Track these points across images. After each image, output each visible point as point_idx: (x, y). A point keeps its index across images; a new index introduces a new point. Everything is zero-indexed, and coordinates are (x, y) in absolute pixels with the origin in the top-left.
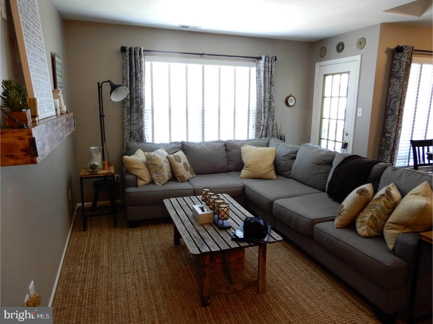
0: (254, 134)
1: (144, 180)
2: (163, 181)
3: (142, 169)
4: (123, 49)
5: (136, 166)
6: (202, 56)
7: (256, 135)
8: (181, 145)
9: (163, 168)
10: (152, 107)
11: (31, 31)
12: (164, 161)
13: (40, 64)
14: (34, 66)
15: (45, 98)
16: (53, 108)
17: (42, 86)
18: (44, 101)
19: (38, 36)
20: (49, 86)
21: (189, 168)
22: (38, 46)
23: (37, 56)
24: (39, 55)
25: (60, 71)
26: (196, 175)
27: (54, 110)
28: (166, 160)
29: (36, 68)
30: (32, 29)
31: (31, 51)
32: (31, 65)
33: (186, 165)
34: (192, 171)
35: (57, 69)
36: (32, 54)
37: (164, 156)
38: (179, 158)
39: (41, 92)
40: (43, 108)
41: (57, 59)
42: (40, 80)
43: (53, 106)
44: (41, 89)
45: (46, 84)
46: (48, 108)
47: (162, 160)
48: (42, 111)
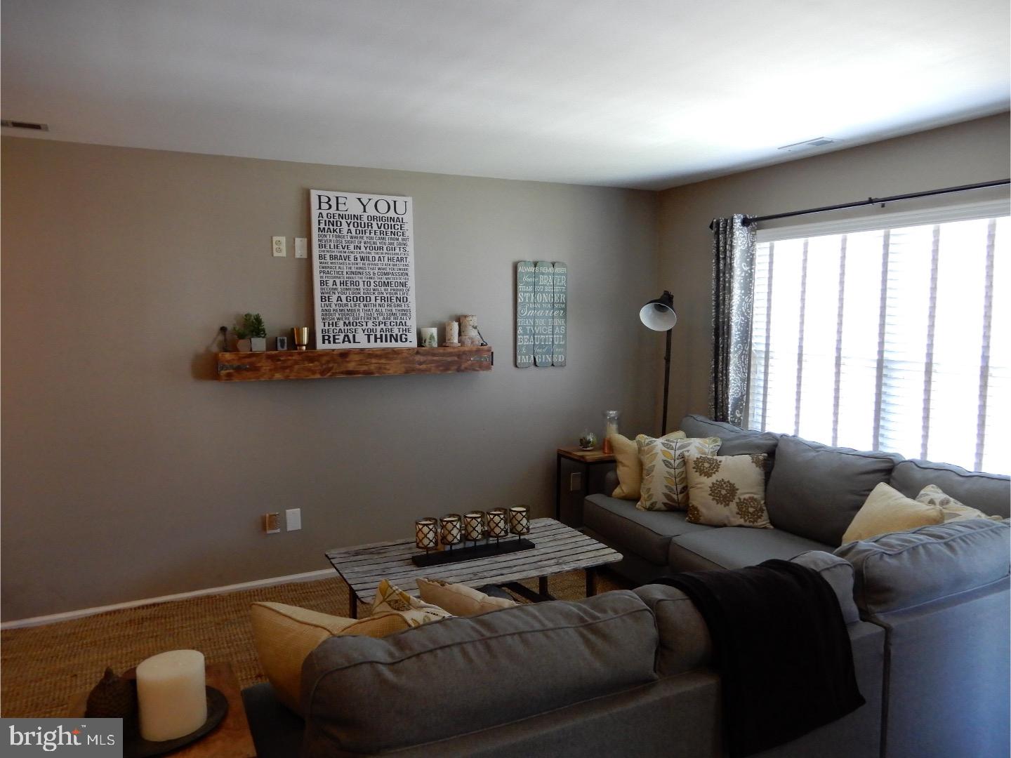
1: (622, 489)
4: (712, 227)
6: (883, 206)
8: (775, 442)
11: (352, 258)
12: (664, 461)
13: (374, 290)
14: (337, 295)
15: (367, 327)
16: (406, 339)
17: (362, 314)
18: (360, 329)
19: (386, 259)
20: (405, 313)
21: (740, 499)
22: (376, 271)
23: (361, 283)
24: (372, 281)
25: (550, 285)
26: (772, 527)
27: (406, 341)
28: (672, 462)
29: (343, 297)
30: (358, 256)
31: (338, 281)
32: (327, 296)
33: (724, 489)
34: (751, 510)
35: (527, 284)
36: (338, 284)
37: (678, 452)
38: (715, 467)
39: (352, 321)
40: (344, 338)
41: (532, 269)
42: (358, 307)
43: (404, 336)
44: (351, 318)
45: (384, 310)
46: (372, 338)
47: (661, 457)
48: (337, 341)
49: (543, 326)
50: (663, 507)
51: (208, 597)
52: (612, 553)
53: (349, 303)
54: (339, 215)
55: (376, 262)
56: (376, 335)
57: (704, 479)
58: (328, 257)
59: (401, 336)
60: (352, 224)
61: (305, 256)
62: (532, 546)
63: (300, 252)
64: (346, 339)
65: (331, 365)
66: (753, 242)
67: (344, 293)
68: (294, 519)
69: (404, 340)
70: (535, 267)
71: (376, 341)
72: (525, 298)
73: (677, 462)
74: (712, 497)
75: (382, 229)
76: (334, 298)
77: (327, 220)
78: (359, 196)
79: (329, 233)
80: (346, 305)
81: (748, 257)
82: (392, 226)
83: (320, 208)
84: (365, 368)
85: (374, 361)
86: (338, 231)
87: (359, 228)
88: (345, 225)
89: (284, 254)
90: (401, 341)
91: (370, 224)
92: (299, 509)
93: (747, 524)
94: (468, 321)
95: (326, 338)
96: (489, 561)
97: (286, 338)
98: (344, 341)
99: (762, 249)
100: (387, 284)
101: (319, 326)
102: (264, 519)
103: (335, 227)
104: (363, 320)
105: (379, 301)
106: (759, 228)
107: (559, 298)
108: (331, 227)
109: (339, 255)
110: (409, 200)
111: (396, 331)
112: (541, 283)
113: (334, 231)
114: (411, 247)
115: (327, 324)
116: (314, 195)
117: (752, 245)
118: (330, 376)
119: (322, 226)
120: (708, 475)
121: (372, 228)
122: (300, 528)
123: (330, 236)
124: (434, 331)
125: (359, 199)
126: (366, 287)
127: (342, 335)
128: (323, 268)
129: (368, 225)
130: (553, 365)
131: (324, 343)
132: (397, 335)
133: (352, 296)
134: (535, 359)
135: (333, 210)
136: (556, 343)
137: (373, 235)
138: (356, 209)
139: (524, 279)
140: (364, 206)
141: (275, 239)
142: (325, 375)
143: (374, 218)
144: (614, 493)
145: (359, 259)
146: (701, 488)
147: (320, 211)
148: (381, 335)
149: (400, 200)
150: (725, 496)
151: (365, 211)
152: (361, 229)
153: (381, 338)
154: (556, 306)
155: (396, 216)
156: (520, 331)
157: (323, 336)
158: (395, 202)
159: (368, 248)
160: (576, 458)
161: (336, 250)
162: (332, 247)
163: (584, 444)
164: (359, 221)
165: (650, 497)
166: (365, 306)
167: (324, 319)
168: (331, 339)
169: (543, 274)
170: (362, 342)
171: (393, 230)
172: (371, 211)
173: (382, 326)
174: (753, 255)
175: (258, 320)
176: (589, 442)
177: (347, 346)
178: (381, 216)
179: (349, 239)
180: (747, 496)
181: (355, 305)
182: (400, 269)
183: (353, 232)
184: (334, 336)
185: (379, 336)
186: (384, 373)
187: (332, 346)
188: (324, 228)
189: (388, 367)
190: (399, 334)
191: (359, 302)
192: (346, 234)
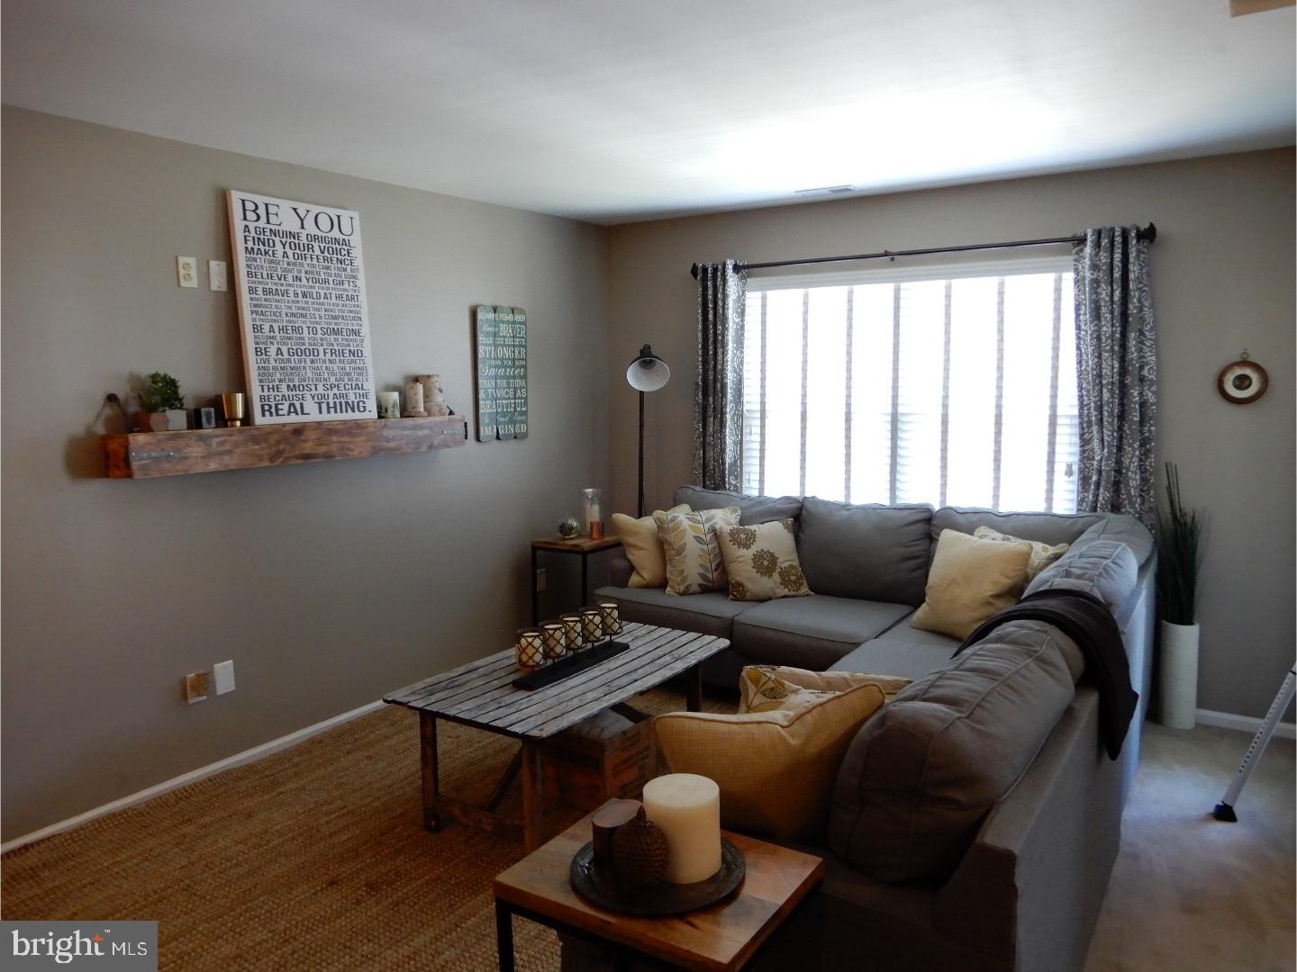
0: (1074, 496)
1: (641, 576)
2: (679, 584)
3: (642, 549)
4: (694, 271)
5: (631, 540)
6: (892, 259)
7: (1081, 501)
8: (799, 505)
9: (686, 552)
10: (763, 403)
11: (291, 294)
12: (695, 537)
13: (322, 340)
14: (276, 346)
15: (317, 392)
16: (364, 407)
17: (309, 374)
18: (308, 397)
19: (333, 296)
20: (361, 371)
21: (781, 568)
22: (323, 313)
23: (305, 330)
24: (318, 327)
25: (510, 337)
26: (813, 593)
27: (364, 411)
28: (703, 537)
29: (284, 349)
30: (299, 291)
31: (276, 326)
32: (263, 347)
33: (765, 559)
34: (793, 578)
35: (487, 334)
36: (276, 329)
37: (707, 526)
38: (751, 537)
39: (297, 384)
40: (290, 408)
41: (491, 316)
42: (303, 364)
43: (361, 404)
44: (296, 379)
45: (336, 369)
46: (324, 407)
47: (690, 533)
48: (280, 412)
49: (504, 388)
50: (698, 589)
51: (112, 816)
52: (713, 641)
53: (292, 358)
54: (271, 230)
55: (322, 300)
56: (328, 403)
57: (743, 551)
58: (260, 291)
59: (358, 403)
60: (288, 245)
61: (224, 288)
62: (625, 647)
63: (218, 282)
64: (292, 410)
65: (282, 447)
66: (743, 291)
67: (285, 344)
68: (225, 676)
69: (362, 409)
70: (495, 312)
71: (329, 412)
72: (485, 352)
73: (709, 536)
74: (755, 570)
75: (326, 254)
76: (273, 350)
77: (256, 236)
78: (295, 204)
79: (260, 256)
80: (289, 361)
81: (738, 307)
82: (337, 250)
83: (245, 219)
84: (323, 449)
85: (335, 439)
86: (271, 253)
87: (298, 251)
88: (279, 246)
89: (194, 283)
90: (359, 410)
91: (310, 246)
92: (231, 661)
93: (792, 593)
94: (433, 383)
95: (267, 407)
96: (601, 670)
97: (212, 410)
98: (289, 413)
99: (753, 299)
100: (336, 332)
101: (256, 391)
102: (183, 683)
103: (267, 248)
104: (311, 382)
105: (328, 355)
106: (750, 276)
107: (519, 353)
108: (261, 247)
109: (274, 288)
110: (355, 215)
111: (352, 398)
112: (501, 334)
113: (266, 253)
114: (361, 283)
115: (266, 388)
116: (236, 197)
117: (743, 294)
118: (282, 463)
119: (250, 245)
120: (747, 547)
121: (313, 251)
122: (233, 688)
123: (261, 260)
124: (395, 396)
125: (295, 209)
126: (312, 335)
127: (287, 404)
128: (255, 306)
129: (308, 248)
130: (515, 437)
131: (264, 415)
132: (353, 402)
133: (295, 348)
134: (497, 429)
135: (262, 223)
136: (518, 409)
137: (315, 261)
138: (291, 224)
139: (484, 328)
140: (302, 220)
141: (182, 260)
142: (275, 461)
143: (315, 238)
144: (630, 582)
145: (300, 295)
146: (740, 562)
147: (247, 223)
148: (335, 403)
149: (345, 215)
150: (767, 568)
151: (303, 228)
152: (299, 252)
153: (335, 407)
154: (517, 363)
155: (341, 237)
156: (481, 395)
157: (263, 406)
158: (339, 217)
159: (310, 281)
160: (566, 548)
161: (270, 280)
162: (265, 276)
163: (565, 530)
164: (297, 241)
165: (684, 579)
166: (312, 362)
167: (261, 381)
168: (273, 410)
169: (503, 322)
170: (313, 414)
171: (339, 257)
172: (310, 227)
173: (335, 390)
174: (744, 305)
175: (172, 384)
176: (571, 528)
177: (293, 419)
178: (324, 235)
179: (286, 266)
180: (787, 564)
181: (300, 361)
182: (351, 312)
183: (291, 255)
184: (276, 405)
185: (332, 405)
186: (348, 455)
187: (275, 420)
188: (252, 248)
189: (352, 446)
190: (356, 401)
191: (304, 357)
192: (280, 258)
